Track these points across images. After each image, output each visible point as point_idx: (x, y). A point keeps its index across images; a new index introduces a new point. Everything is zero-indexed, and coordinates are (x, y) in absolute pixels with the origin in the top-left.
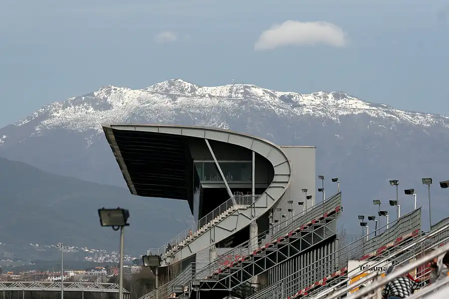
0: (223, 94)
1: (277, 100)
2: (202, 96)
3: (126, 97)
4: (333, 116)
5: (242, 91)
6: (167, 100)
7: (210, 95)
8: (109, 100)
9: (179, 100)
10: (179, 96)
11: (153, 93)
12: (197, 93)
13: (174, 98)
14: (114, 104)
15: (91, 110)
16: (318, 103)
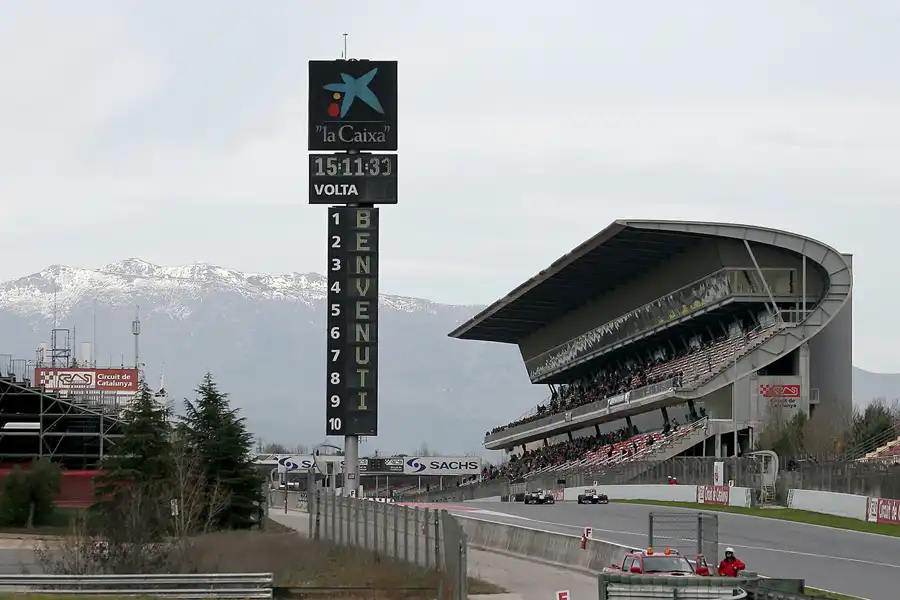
0: (184, 276)
1: (244, 283)
2: (162, 277)
3: (76, 278)
4: (307, 300)
5: (205, 272)
6: (122, 281)
7: (170, 276)
8: (56, 281)
9: (136, 281)
10: (135, 277)
11: (106, 274)
12: (155, 274)
13: (130, 279)
14: (63, 286)
15: (37, 292)
16: (290, 285)
